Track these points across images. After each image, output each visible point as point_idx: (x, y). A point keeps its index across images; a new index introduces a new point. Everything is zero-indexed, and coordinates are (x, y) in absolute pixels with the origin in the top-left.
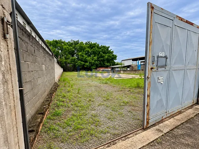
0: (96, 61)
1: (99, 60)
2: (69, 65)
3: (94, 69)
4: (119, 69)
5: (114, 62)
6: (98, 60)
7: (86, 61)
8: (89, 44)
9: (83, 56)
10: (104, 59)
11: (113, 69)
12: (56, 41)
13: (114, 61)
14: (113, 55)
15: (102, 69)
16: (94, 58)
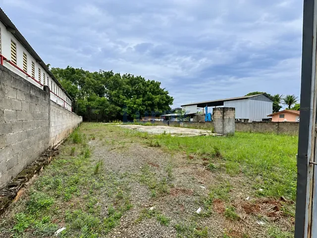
0: (140, 105)
1: (145, 105)
2: (93, 111)
3: (137, 118)
4: (176, 120)
5: (169, 109)
6: (143, 105)
7: (123, 106)
8: (128, 79)
9: (119, 97)
10: (153, 103)
11: (167, 118)
12: (73, 69)
13: (169, 106)
14: (168, 97)
15: (149, 119)
16: (137, 100)
